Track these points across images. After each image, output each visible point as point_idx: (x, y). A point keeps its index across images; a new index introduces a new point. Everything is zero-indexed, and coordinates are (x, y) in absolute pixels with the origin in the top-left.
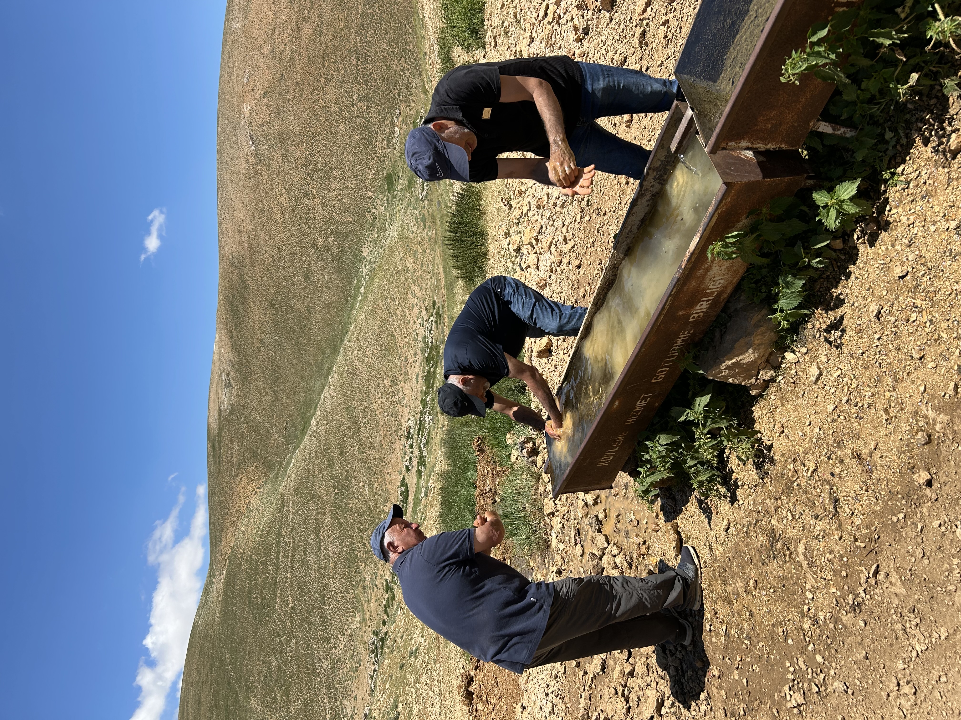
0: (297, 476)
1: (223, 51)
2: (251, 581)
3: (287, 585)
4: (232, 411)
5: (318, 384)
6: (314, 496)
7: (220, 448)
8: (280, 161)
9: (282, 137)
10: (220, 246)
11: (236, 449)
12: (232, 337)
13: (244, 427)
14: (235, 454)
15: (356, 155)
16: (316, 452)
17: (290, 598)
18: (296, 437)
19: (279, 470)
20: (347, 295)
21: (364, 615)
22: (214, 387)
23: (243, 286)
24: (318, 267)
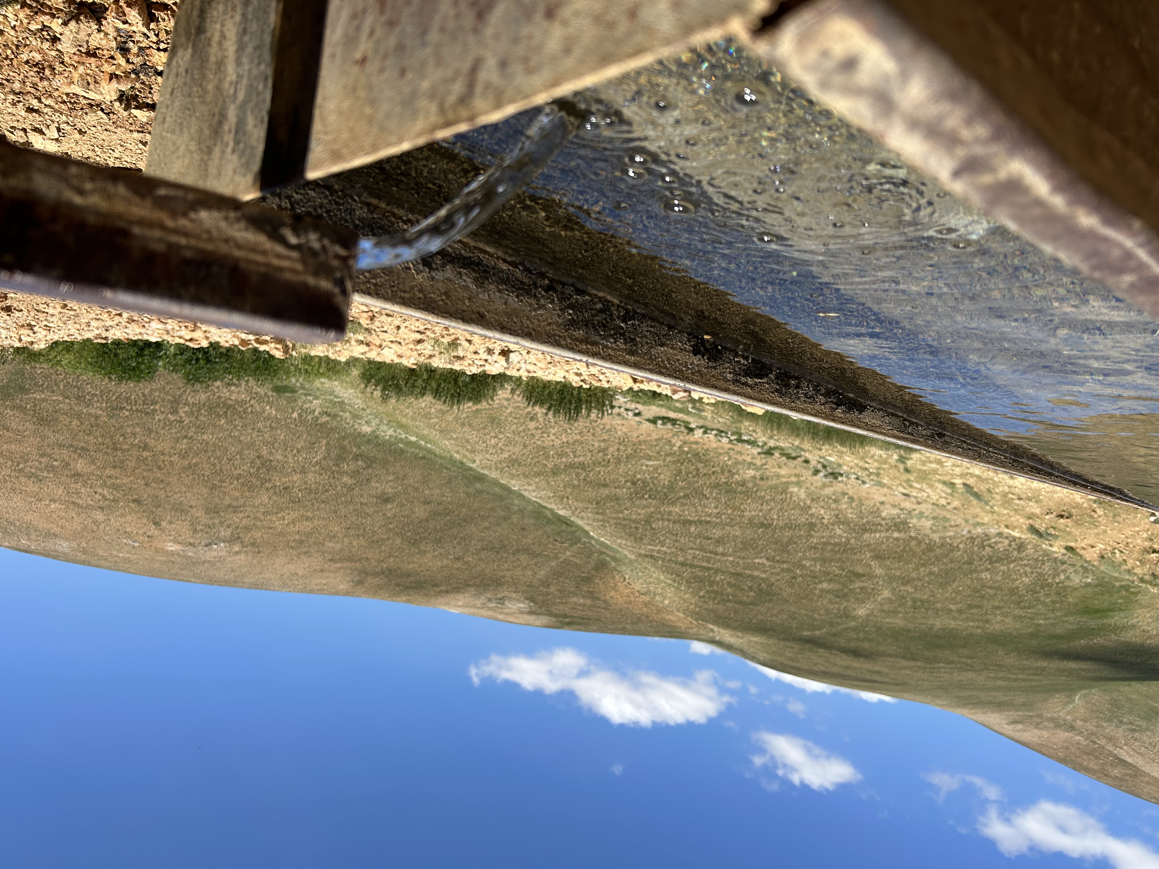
0: (621, 538)
1: (96, 566)
2: (728, 600)
3: (741, 562)
4: (532, 599)
5: (517, 502)
6: (648, 522)
7: (572, 617)
8: (241, 515)
9: (213, 510)
10: (337, 593)
11: (575, 600)
12: (447, 592)
13: (552, 589)
14: (581, 601)
15: (245, 426)
16: (597, 513)
17: (757, 561)
18: (573, 533)
19: (608, 555)
20: (416, 457)
21: (792, 483)
22: (501, 617)
23: (389, 573)
24: (377, 487)
